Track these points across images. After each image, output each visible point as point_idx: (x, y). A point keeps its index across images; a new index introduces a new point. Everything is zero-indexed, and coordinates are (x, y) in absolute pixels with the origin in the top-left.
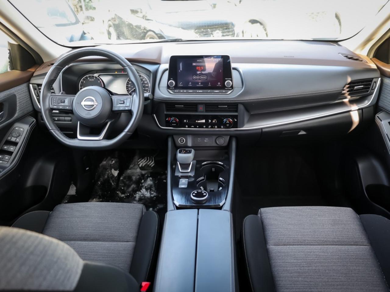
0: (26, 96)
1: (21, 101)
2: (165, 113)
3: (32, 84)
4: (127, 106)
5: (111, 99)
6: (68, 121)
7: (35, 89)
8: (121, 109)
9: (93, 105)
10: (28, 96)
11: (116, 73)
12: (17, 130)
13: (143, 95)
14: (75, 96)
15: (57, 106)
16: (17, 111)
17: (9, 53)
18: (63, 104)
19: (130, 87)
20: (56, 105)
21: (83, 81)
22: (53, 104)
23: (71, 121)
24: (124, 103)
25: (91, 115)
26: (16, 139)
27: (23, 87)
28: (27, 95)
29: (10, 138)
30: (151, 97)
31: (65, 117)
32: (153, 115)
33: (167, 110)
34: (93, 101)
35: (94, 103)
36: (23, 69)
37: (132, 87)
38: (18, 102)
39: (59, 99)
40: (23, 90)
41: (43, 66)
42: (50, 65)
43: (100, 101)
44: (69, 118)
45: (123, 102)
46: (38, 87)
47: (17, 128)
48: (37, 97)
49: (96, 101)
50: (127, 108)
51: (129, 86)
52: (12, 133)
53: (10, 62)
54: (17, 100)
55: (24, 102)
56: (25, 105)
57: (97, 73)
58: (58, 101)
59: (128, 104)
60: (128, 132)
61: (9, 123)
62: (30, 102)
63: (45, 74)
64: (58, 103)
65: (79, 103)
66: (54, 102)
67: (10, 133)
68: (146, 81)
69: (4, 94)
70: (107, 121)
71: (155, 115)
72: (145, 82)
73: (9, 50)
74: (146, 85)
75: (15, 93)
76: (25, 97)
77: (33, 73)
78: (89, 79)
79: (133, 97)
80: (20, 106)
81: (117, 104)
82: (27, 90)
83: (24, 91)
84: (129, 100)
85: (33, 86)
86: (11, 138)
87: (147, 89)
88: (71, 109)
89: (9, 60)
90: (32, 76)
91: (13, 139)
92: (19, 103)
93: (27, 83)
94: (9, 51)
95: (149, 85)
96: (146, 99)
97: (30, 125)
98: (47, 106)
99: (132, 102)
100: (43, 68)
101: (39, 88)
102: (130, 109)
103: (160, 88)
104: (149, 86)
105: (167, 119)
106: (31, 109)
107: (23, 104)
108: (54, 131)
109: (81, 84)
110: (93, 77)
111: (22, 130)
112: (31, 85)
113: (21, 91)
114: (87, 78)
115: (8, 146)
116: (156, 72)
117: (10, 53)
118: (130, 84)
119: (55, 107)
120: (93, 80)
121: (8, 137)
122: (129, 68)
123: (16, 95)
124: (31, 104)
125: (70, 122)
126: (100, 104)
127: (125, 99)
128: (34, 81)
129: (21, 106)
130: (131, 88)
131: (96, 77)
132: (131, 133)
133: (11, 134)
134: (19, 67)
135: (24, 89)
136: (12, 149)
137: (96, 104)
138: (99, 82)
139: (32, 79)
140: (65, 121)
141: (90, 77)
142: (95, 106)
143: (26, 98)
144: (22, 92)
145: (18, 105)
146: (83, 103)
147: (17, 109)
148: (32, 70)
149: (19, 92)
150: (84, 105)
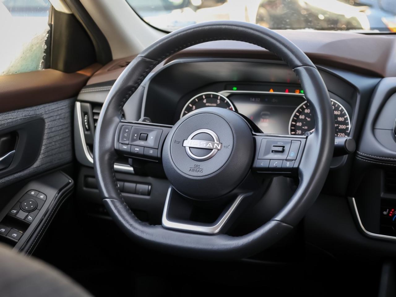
0: (64, 127)
1: (52, 135)
2: (382, 195)
3: (82, 101)
4: (288, 158)
5: (254, 140)
6: (143, 194)
7: (84, 113)
8: (274, 164)
9: (212, 150)
10: (67, 128)
11: (271, 92)
12: (32, 195)
13: (332, 140)
14: (171, 127)
15: (129, 146)
16: (41, 156)
17: (48, 32)
18: (142, 143)
19: (300, 128)
20: (127, 142)
21: (191, 105)
22: (122, 140)
23: (149, 193)
24: (283, 151)
25: (202, 171)
26: (27, 216)
27: (62, 106)
28: (67, 126)
29: (15, 211)
30: (351, 148)
31: (137, 183)
32: (349, 198)
33: (389, 190)
34: (211, 139)
35: (213, 146)
36: (68, 69)
37: (306, 128)
38: (45, 137)
39: (136, 131)
40: (59, 112)
41: (109, 67)
42: (124, 65)
43: (229, 141)
44: (146, 187)
45: (280, 149)
46: (93, 109)
47: (33, 193)
48: (86, 132)
49: (219, 140)
50: (288, 165)
52: (21, 201)
53: (46, 51)
54: (46, 131)
55: (58, 138)
56: (58, 145)
57: (226, 89)
58: (133, 136)
59: (292, 155)
60: (282, 221)
61: (19, 177)
62: (69, 140)
63: (111, 83)
64: (133, 140)
65: (179, 142)
66: (124, 137)
67: (18, 201)
68: (343, 115)
69: (24, 115)
70: (235, 191)
71: (354, 199)
72: (340, 119)
73: (50, 25)
74: (342, 127)
75: (45, 116)
76: (60, 128)
77: (88, 79)
78: (205, 101)
79: (307, 138)
80: (48, 145)
81: (267, 153)
82: (67, 115)
83: (62, 116)
84: (296, 145)
85: (82, 107)
86: (17, 213)
87: (342, 135)
88: (159, 156)
89: (46, 47)
90: (83, 84)
91: (21, 215)
92: (48, 139)
93: (72, 99)
94: (48, 28)
95: (349, 126)
96: (338, 151)
97: (60, 190)
98: (108, 145)
99: (303, 151)
100: (109, 70)
101: (95, 111)
102: (296, 166)
103: (377, 132)
104: (347, 129)
105: (385, 213)
106: (68, 157)
107: (55, 142)
108: (112, 201)
109: (184, 113)
110: (216, 97)
111: (42, 197)
112: (78, 104)
113: (56, 114)
114: (201, 98)
115: (9, 229)
116: (371, 92)
117: (50, 32)
118: (301, 120)
119: (125, 147)
120: (215, 105)
121: (13, 209)
122: (306, 69)
123: (46, 121)
124: (69, 147)
125: (147, 197)
126: (227, 147)
127: (287, 143)
128: (88, 95)
129: (51, 145)
131: (222, 99)
132: (292, 227)
133: (19, 204)
134: (61, 65)
135: (63, 111)
136: (15, 235)
137: (216, 148)
139: (84, 91)
140: (135, 192)
141: (208, 96)
142: (214, 150)
143: (62, 132)
144: (58, 117)
145: (45, 142)
146: (189, 143)
147: (42, 151)
148: (86, 73)
149: (51, 114)
150: (190, 147)
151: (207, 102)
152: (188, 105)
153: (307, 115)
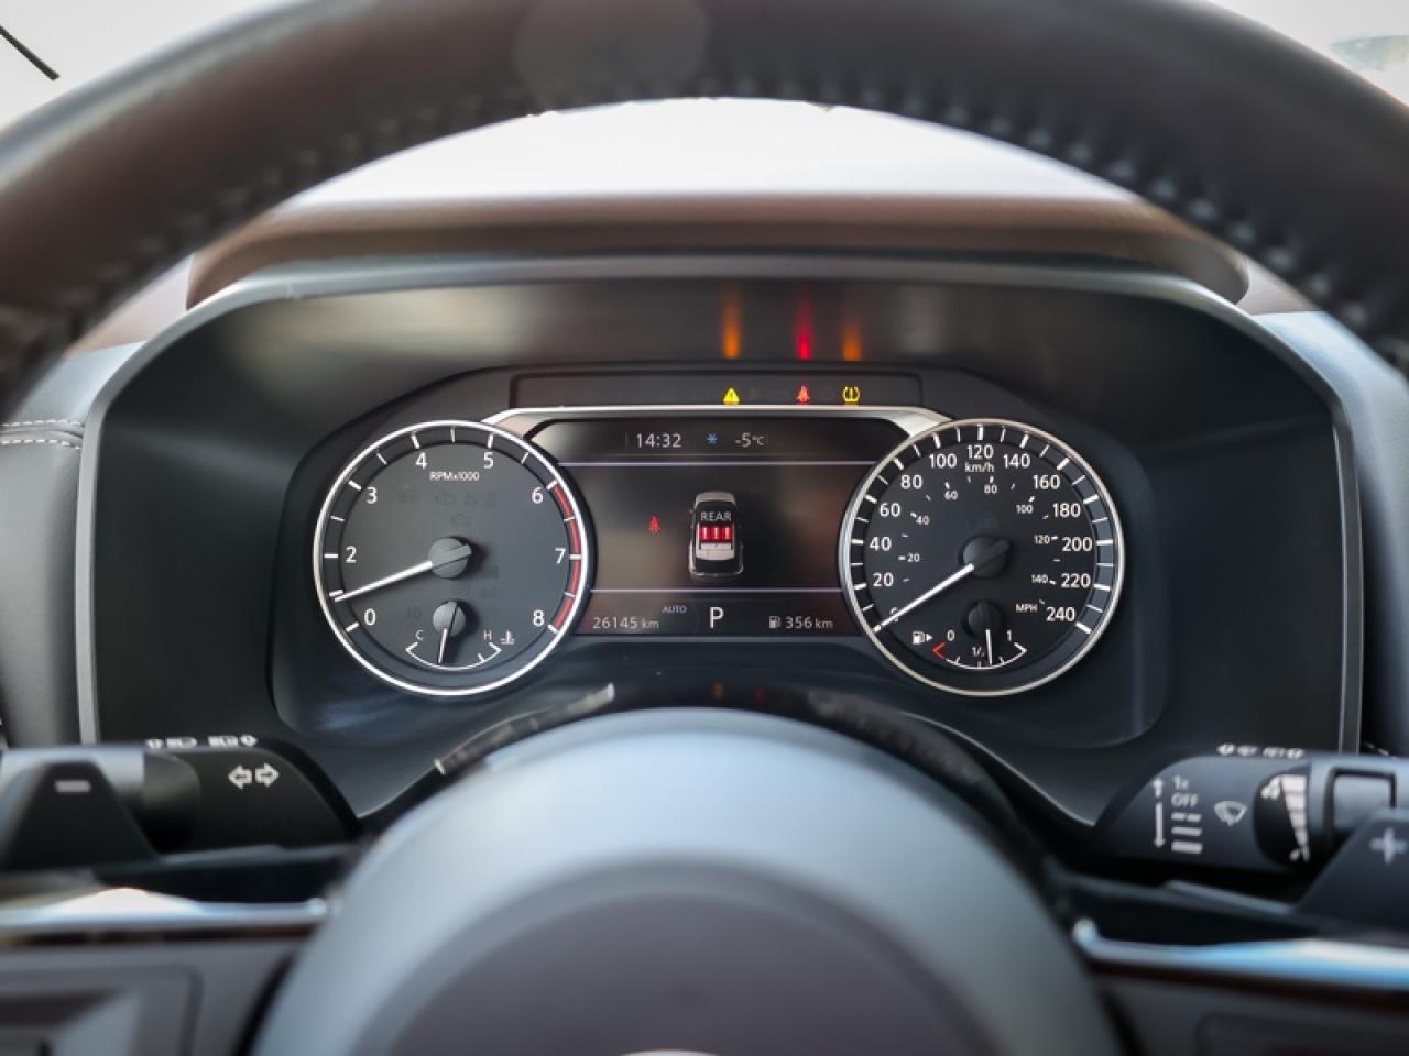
11: (731, 400)
19: (886, 561)
51: (875, 544)
57: (513, 404)
72: (1065, 510)
74: (1076, 544)
78: (422, 460)
87: (1081, 580)
109: (329, 523)
110: (476, 440)
114: (401, 450)
120: (474, 476)
130: (901, 570)
131: (504, 449)
138: (537, 496)
141: (432, 440)
151: (432, 466)
152: (345, 486)
153: (911, 500)
